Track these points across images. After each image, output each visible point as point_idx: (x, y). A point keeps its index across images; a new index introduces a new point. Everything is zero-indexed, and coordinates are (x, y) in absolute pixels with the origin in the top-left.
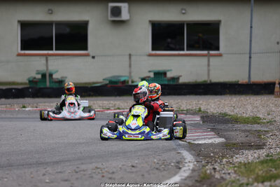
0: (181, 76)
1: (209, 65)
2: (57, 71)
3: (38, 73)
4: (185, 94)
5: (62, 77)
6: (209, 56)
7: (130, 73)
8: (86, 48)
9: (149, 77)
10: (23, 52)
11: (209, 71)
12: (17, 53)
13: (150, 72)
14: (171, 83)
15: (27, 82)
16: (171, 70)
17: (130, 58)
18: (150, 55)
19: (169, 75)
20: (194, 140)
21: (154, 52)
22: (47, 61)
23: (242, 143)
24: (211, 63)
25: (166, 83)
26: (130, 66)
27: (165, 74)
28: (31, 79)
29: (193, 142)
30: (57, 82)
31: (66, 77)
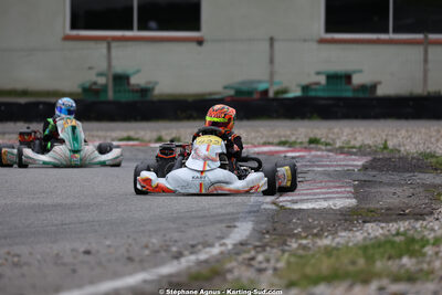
0: (380, 83)
1: (426, 61)
2: (138, 71)
3: (100, 74)
4: (377, 117)
5: (150, 83)
6: (427, 43)
7: (272, 74)
8: (197, 28)
9: (318, 84)
10: (75, 33)
11: (426, 72)
12: (62, 35)
13: (318, 73)
14: (361, 95)
15: (80, 90)
16: (360, 71)
17: (272, 45)
18: (322, 41)
19: (357, 80)
20: (296, 202)
21: (329, 36)
22: (109, 48)
23: (388, 209)
24: (430, 57)
25: (349, 94)
26: (272, 61)
27: (348, 78)
28: (87, 85)
29: (289, 206)
30: (137, 91)
31: (156, 83)
